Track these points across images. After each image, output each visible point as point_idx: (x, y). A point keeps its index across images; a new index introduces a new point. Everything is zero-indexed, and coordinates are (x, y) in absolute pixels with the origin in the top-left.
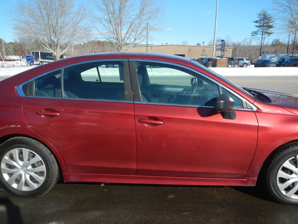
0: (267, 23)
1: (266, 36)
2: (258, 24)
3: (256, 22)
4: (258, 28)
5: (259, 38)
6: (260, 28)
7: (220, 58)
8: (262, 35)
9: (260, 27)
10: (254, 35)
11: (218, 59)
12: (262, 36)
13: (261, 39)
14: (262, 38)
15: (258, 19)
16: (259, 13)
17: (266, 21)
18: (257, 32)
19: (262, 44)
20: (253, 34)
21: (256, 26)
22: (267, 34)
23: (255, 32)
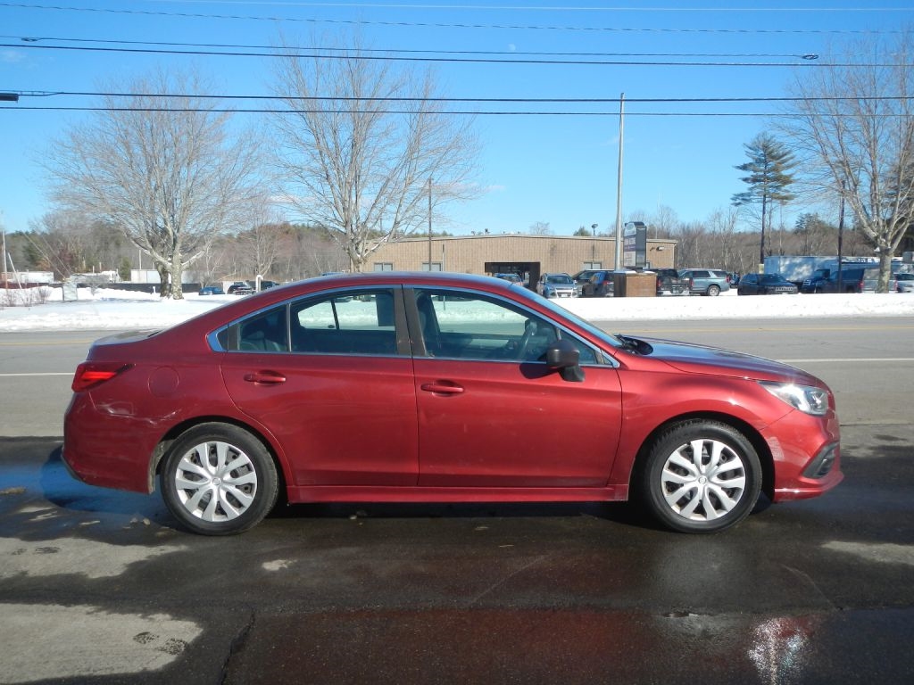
0: (775, 169)
1: (774, 205)
2: (749, 174)
3: (744, 167)
4: (751, 185)
5: (755, 212)
6: (757, 184)
7: (634, 272)
8: (764, 202)
9: (755, 180)
10: (739, 204)
11: (629, 275)
12: (764, 208)
13: (761, 214)
14: (764, 213)
15: (749, 160)
16: (750, 144)
17: (772, 164)
18: (749, 195)
19: (766, 228)
20: (738, 201)
21: (746, 180)
22: (779, 201)
23: (742, 195)
